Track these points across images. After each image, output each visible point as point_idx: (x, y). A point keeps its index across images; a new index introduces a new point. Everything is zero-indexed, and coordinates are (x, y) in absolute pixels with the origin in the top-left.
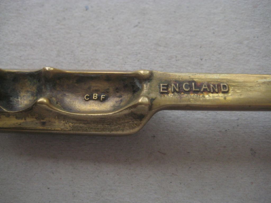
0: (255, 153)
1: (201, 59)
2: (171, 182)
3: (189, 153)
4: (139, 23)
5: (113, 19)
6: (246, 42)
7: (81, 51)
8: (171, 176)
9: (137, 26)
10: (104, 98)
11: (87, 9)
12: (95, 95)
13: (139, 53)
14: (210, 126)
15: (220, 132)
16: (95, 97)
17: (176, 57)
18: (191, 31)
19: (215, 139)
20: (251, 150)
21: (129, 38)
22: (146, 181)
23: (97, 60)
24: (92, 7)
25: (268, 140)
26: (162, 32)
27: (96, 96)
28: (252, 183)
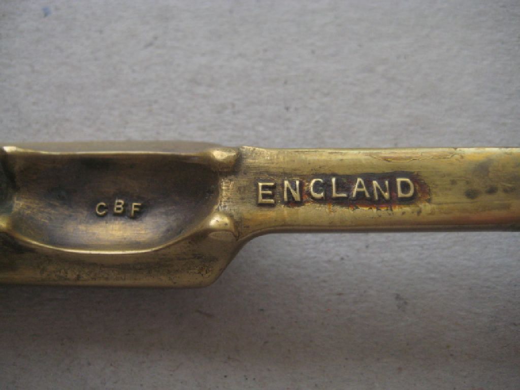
0: (406, 303)
1: (287, 109)
2: (226, 376)
3: (262, 310)
4: (156, 38)
5: (101, 32)
6: (380, 69)
7: (34, 104)
8: (225, 362)
9: (151, 44)
10: (137, 209)
11: (46, 13)
12: (119, 204)
13: (156, 102)
14: (308, 251)
15: (329, 261)
16: (119, 209)
17: (233, 105)
18: (265, 51)
19: (318, 277)
20: (398, 297)
21: (134, 71)
22: (171, 375)
23: (67, 120)
24: (57, 9)
25: (433, 275)
26: (203, 55)
27: (120, 206)
28: (400, 369)
